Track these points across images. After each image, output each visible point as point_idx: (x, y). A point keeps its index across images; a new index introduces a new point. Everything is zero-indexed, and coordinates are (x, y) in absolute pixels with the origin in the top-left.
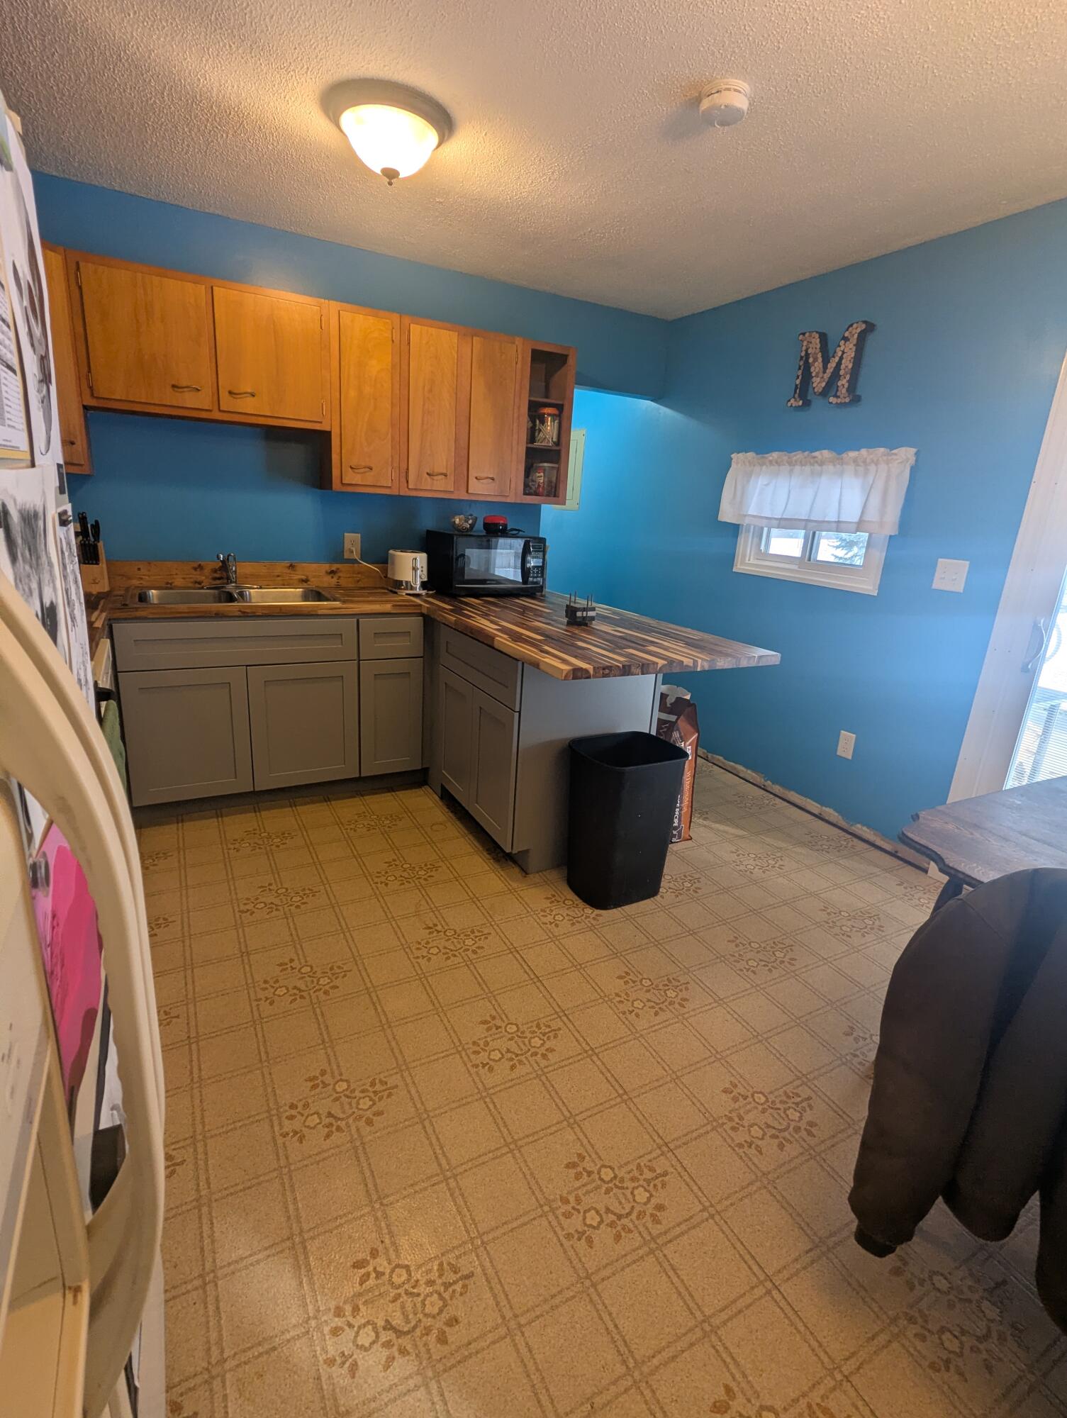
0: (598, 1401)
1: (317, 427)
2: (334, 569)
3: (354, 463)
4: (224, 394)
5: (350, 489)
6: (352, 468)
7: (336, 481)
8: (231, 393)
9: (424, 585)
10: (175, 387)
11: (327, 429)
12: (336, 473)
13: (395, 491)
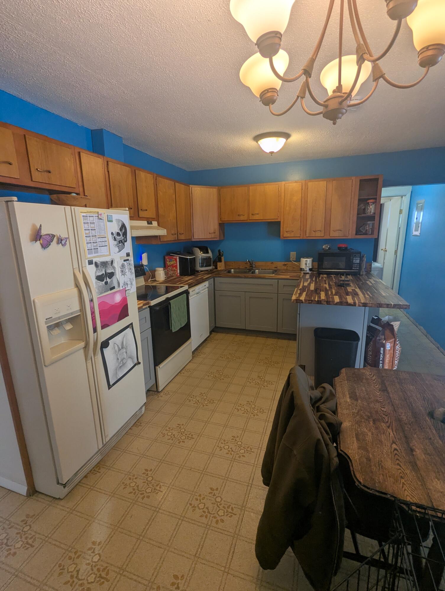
0: (193, 469)
1: (276, 220)
2: (286, 264)
3: (288, 230)
4: (250, 215)
5: (286, 238)
6: (287, 232)
7: (281, 236)
8: (252, 214)
9: (310, 270)
10: (239, 215)
11: (279, 220)
12: (281, 234)
13: (301, 238)
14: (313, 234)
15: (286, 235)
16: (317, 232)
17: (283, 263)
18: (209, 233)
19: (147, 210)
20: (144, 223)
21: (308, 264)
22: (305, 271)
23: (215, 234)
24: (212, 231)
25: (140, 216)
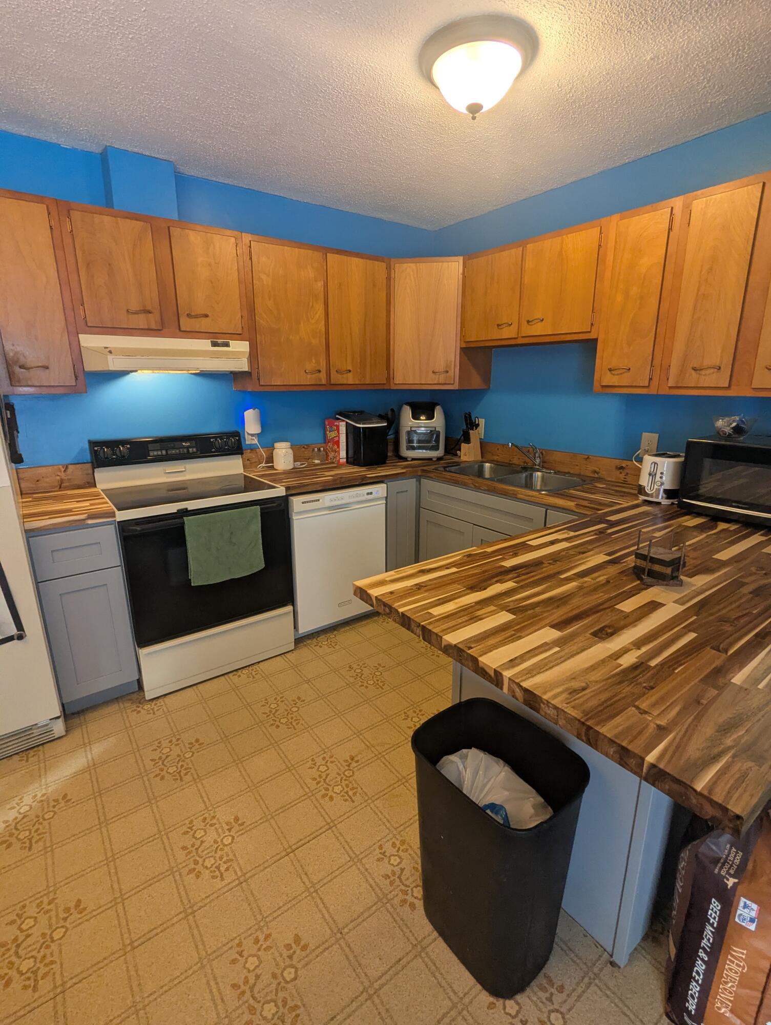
1: (586, 336)
2: (624, 465)
4: (524, 323)
6: (610, 370)
7: (596, 384)
8: (528, 322)
9: (669, 494)
10: (498, 325)
11: (592, 336)
12: (596, 376)
13: (653, 391)
14: (692, 379)
15: (609, 379)
16: (703, 372)
17: (617, 462)
18: (434, 372)
19: (207, 316)
20: (204, 345)
21: (658, 475)
22: (651, 496)
23: (448, 374)
24: (441, 367)
25: (183, 329)
